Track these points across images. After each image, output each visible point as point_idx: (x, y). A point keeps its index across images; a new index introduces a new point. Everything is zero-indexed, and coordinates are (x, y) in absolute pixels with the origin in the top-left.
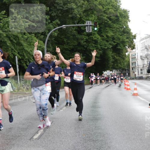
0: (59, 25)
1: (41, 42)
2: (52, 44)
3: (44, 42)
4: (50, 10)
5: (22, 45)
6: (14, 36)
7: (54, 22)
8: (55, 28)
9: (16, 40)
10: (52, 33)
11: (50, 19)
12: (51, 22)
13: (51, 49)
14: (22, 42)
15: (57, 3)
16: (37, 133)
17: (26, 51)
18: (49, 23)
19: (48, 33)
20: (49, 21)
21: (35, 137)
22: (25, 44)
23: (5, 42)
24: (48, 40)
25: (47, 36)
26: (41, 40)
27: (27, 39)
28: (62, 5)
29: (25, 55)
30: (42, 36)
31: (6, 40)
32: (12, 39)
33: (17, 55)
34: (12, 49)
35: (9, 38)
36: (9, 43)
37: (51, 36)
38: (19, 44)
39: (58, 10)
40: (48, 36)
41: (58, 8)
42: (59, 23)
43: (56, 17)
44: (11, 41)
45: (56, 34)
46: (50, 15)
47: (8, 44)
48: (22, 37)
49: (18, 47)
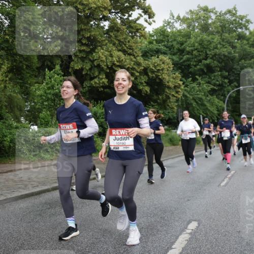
0: (237, 87)
1: (222, 102)
2: (231, 104)
3: (224, 102)
4: (229, 75)
5: (205, 105)
6: (199, 98)
7: (232, 85)
8: (233, 89)
9: (200, 101)
10: (230, 95)
11: (229, 82)
12: (230, 85)
13: (230, 108)
14: (206, 103)
15: (235, 69)
16: (223, 180)
17: (209, 110)
18: (228, 86)
19: (227, 94)
20: (228, 84)
21: (222, 184)
22: (208, 105)
23: (192, 104)
24: (228, 101)
25: (226, 97)
26: (221, 100)
27: (209, 101)
28: (239, 69)
29: (209, 113)
30: (222, 97)
31: (192, 102)
32: (197, 100)
33: (203, 114)
34: (198, 109)
35: (195, 100)
36: (194, 104)
37: (230, 97)
38: (203, 105)
39: (236, 74)
40: (228, 97)
41: (236, 72)
42: (237, 85)
43: (234, 80)
44: (196, 102)
45: (234, 95)
46: (229, 79)
47: (194, 106)
48: (206, 99)
49: (202, 108)
